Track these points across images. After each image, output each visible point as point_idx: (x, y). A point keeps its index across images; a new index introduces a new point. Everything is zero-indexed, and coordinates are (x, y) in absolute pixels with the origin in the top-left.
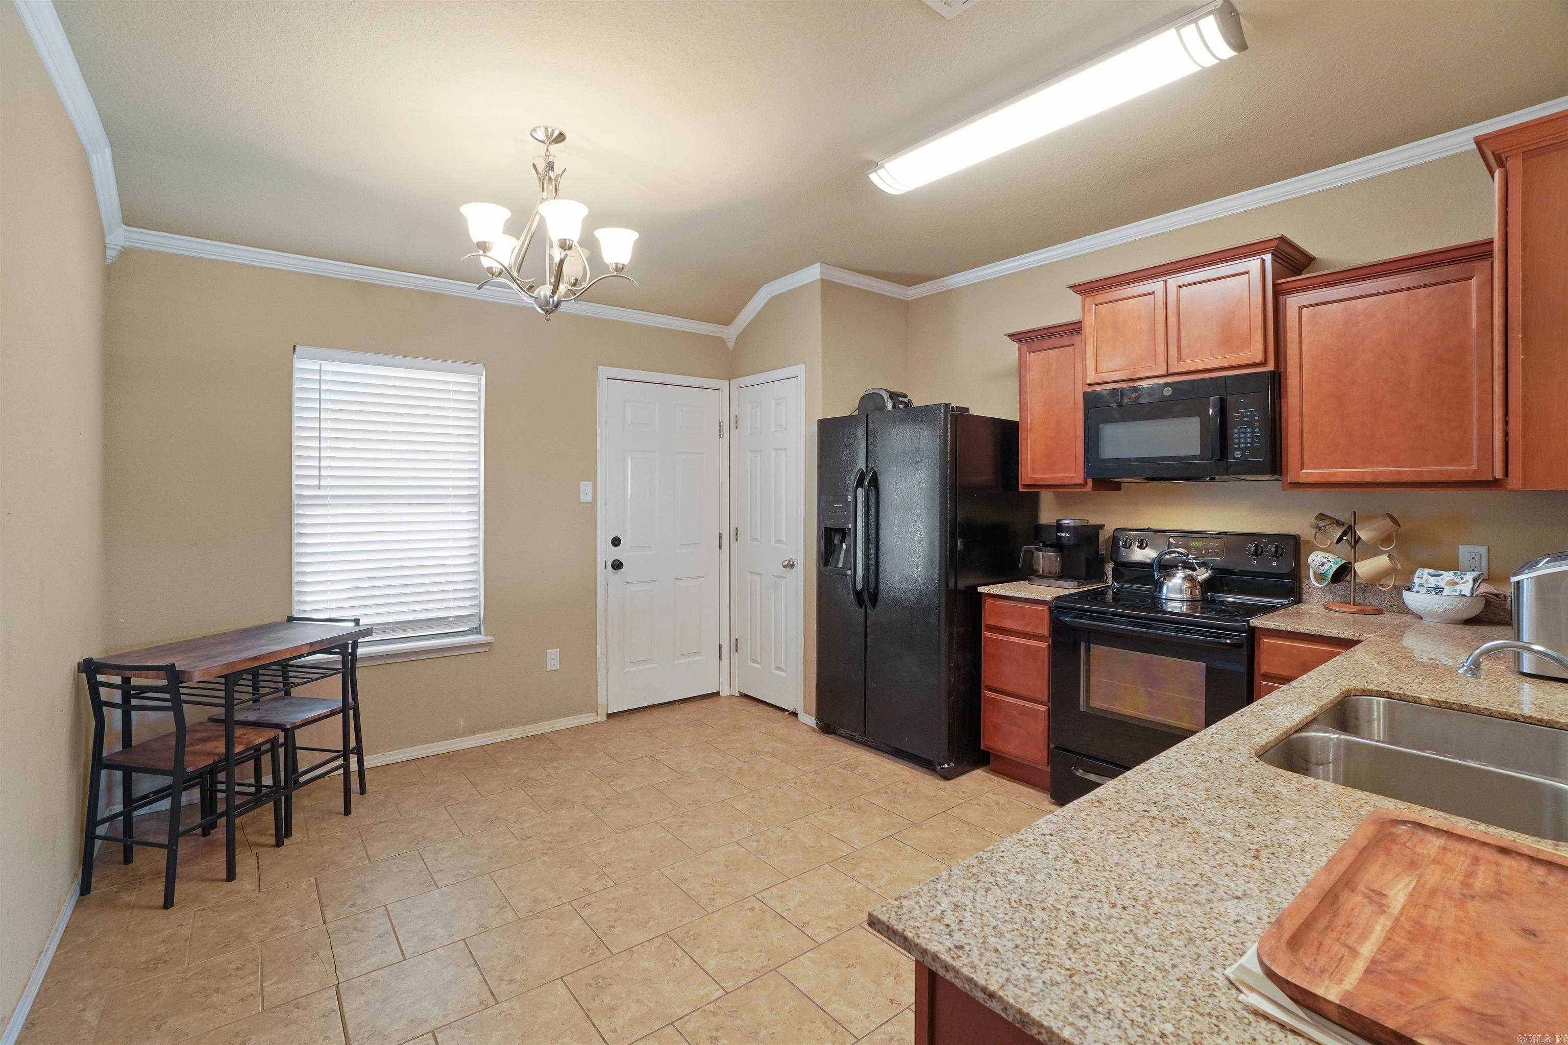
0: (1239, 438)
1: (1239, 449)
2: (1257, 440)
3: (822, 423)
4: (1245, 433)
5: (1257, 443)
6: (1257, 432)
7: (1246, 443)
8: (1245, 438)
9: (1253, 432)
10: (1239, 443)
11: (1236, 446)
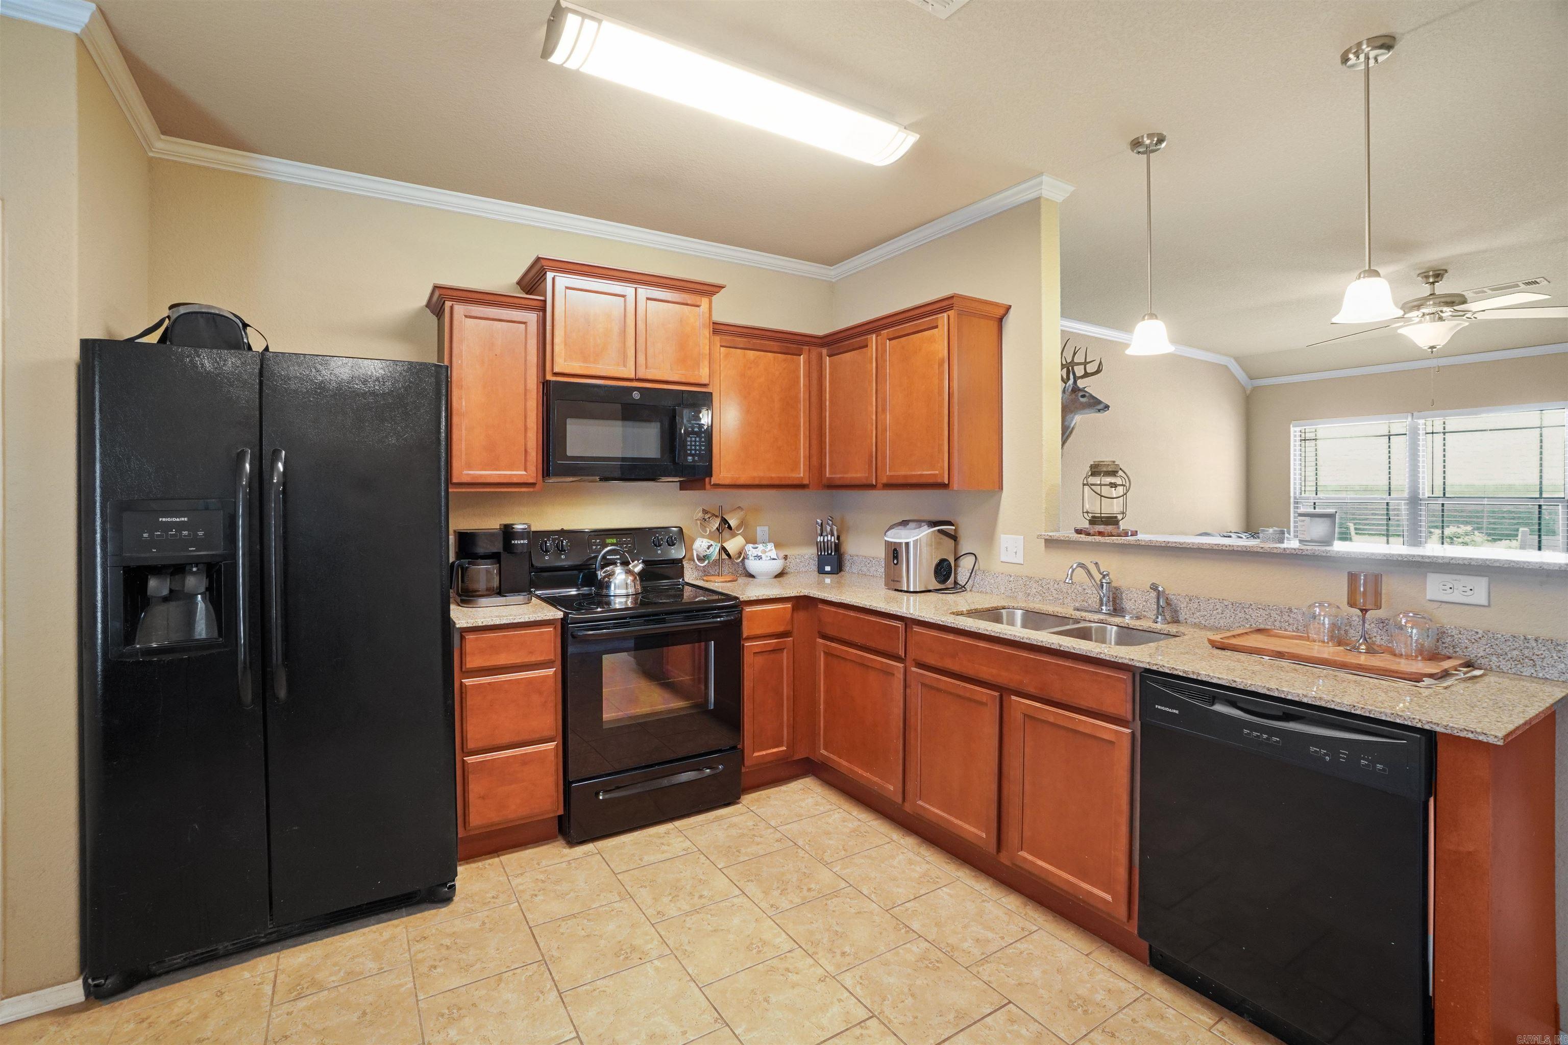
0: (691, 445)
1: (691, 455)
2: (703, 448)
3: (87, 346)
4: (695, 441)
5: (703, 450)
6: (703, 442)
7: (695, 450)
8: (695, 446)
9: (700, 441)
10: (691, 450)
11: (689, 452)
